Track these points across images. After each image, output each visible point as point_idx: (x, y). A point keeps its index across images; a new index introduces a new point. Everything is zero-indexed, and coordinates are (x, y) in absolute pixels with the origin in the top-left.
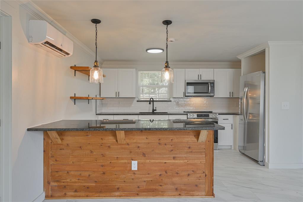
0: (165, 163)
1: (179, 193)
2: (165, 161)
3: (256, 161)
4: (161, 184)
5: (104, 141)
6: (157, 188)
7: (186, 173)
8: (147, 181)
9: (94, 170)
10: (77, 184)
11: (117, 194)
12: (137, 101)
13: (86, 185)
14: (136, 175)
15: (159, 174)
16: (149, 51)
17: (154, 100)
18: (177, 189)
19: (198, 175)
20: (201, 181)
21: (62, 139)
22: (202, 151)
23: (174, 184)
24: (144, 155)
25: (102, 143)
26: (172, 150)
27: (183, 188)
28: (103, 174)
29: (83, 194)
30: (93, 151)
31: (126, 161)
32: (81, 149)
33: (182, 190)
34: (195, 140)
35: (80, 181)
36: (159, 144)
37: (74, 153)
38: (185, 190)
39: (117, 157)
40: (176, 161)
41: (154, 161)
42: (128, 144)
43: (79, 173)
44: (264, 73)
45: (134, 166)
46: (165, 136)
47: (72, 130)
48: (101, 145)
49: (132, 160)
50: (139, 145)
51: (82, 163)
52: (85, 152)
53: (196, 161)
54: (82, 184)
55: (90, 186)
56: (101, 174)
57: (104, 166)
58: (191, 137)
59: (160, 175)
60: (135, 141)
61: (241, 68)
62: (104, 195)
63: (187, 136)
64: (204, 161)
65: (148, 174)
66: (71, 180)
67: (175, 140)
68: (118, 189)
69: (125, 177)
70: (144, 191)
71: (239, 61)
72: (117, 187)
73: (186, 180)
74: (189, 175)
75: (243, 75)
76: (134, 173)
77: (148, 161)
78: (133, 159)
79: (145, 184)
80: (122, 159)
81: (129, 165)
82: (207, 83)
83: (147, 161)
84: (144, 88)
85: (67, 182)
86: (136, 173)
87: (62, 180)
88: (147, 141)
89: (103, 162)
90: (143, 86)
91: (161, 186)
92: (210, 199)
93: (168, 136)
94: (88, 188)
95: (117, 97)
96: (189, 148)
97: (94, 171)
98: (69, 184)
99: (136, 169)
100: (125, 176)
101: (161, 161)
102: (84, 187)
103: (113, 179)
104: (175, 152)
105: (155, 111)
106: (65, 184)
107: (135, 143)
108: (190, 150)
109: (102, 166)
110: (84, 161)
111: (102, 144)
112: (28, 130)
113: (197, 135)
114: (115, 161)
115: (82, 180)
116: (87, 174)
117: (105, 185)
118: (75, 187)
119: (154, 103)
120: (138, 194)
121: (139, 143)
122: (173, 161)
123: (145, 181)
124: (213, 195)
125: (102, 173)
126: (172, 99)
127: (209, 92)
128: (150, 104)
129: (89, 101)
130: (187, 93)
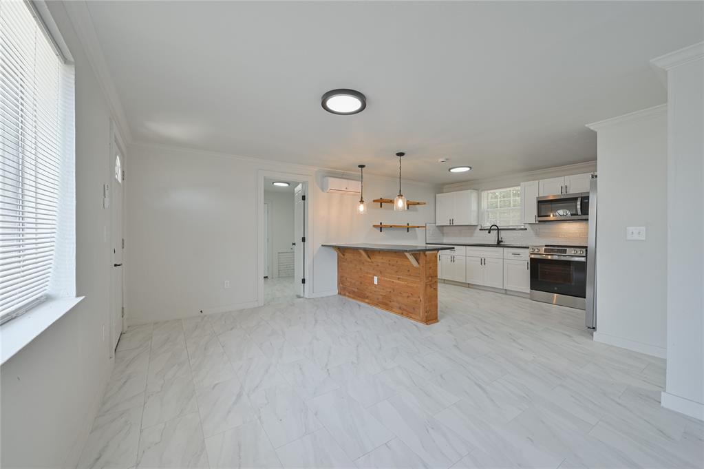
0: (393, 282)
4: (391, 300)
9: (357, 280)
11: (367, 301)
12: (480, 230)
13: (353, 290)
14: (376, 289)
15: (389, 291)
16: (452, 171)
17: (499, 228)
18: (400, 308)
19: (415, 299)
21: (344, 255)
22: (417, 275)
23: (398, 302)
24: (381, 272)
27: (405, 308)
28: (361, 283)
31: (371, 276)
33: (404, 310)
36: (389, 264)
38: (406, 311)
39: (367, 272)
40: (400, 282)
41: (387, 279)
42: (372, 262)
43: (351, 280)
45: (376, 281)
49: (374, 275)
51: (352, 273)
55: (355, 291)
57: (361, 278)
60: (376, 260)
65: (384, 289)
66: (347, 284)
67: (399, 263)
68: (367, 297)
70: (381, 303)
72: (367, 295)
73: (406, 301)
74: (408, 297)
81: (373, 279)
82: (576, 199)
83: (383, 278)
86: (376, 287)
87: (344, 283)
88: (382, 261)
93: (395, 258)
95: (451, 225)
96: (409, 271)
98: (346, 287)
99: (377, 284)
100: (370, 288)
101: (390, 280)
103: (365, 289)
105: (501, 243)
112: (322, 246)
114: (366, 275)
115: (352, 286)
116: (354, 282)
117: (361, 292)
118: (349, 290)
120: (377, 305)
121: (378, 262)
122: (397, 281)
123: (382, 296)
124: (426, 322)
126: (527, 227)
127: (579, 213)
128: (489, 232)
129: (408, 229)
130: (539, 216)
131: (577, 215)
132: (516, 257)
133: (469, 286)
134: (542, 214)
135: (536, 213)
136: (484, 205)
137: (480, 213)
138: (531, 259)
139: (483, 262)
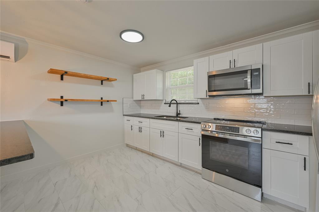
12: (165, 104)
82: (246, 72)
105: (179, 116)
119: (178, 105)
126: (199, 101)
127: (249, 86)
128: (170, 106)
129: (102, 103)
130: (209, 91)
131: (247, 89)
132: (189, 132)
133: (153, 155)
134: (213, 89)
135: (207, 88)
136: (168, 84)
137: (164, 90)
138: (203, 136)
139: (162, 134)
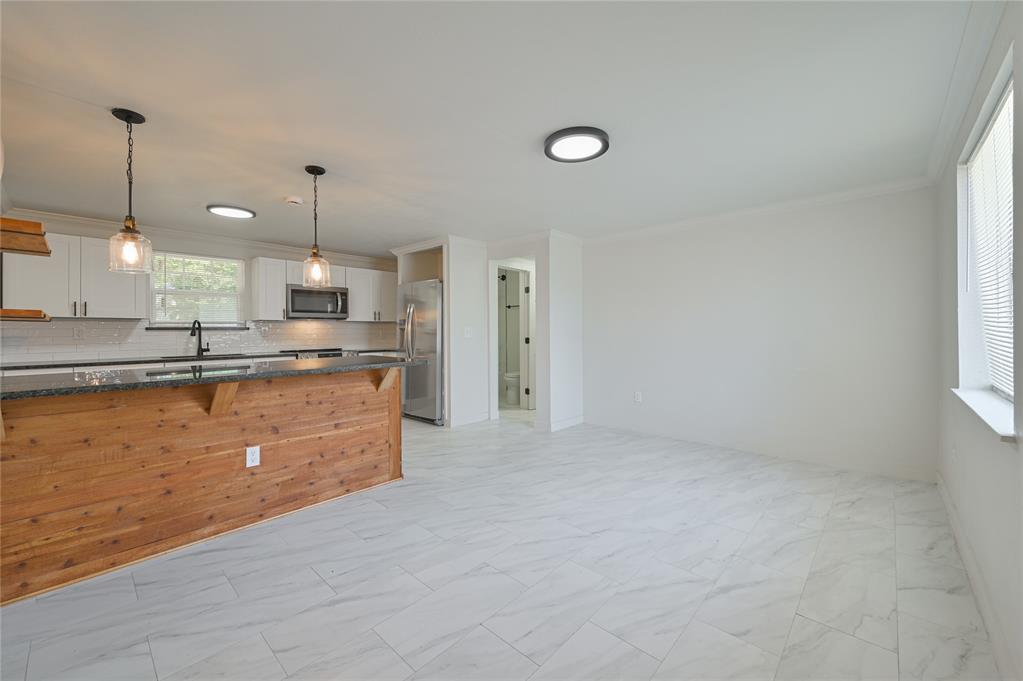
0: (320, 438)
1: (346, 487)
2: (318, 436)
3: (431, 422)
4: (312, 481)
5: (166, 416)
6: (303, 490)
7: (359, 449)
8: (282, 482)
9: (136, 491)
10: (71, 545)
11: (209, 529)
12: (147, 329)
13: (108, 538)
14: (258, 476)
15: (309, 461)
16: (214, 211)
17: (202, 325)
18: (342, 482)
19: (378, 449)
20: (382, 457)
22: (383, 405)
23: (336, 474)
24: (276, 430)
25: (162, 421)
26: (333, 412)
27: (353, 476)
28: (165, 494)
29: (99, 562)
30: (132, 444)
31: (233, 451)
32: (89, 445)
33: (351, 481)
34: (373, 388)
35: (84, 532)
36: (308, 403)
37: (60, 461)
38: (357, 480)
39: (208, 448)
40: (342, 431)
41: (297, 438)
42: (236, 413)
43: (84, 510)
44: (442, 282)
45: (253, 457)
46: (320, 387)
47: (95, 391)
48: (160, 426)
49: (247, 445)
50: (265, 412)
51: (94, 481)
52: (102, 453)
53: (374, 425)
54: (92, 539)
55: (123, 535)
56: (160, 496)
57: (169, 475)
58: (366, 383)
59: (310, 464)
60: (252, 404)
61: (397, 271)
62: (170, 545)
63: (358, 384)
64: (386, 422)
65: (286, 467)
66: (47, 539)
67: (339, 393)
68: (211, 517)
69: (231, 487)
71: (395, 259)
72: (209, 514)
73: (357, 462)
75: (403, 282)
76: (252, 472)
77: (285, 441)
78: (248, 442)
79: (278, 489)
80: (221, 448)
81: (240, 458)
82: (335, 293)
83: (282, 442)
84: (169, 297)
85: (32, 548)
86: (256, 471)
87: (9, 547)
88: (282, 401)
89: (164, 466)
90: (165, 292)
91: (311, 484)
92: (398, 482)
93: (324, 387)
94: (115, 542)
95: (78, 316)
96: (363, 403)
97: (134, 495)
98: (37, 552)
99: (258, 463)
100: (228, 485)
101: (313, 436)
102: (102, 542)
103: (196, 500)
104: (339, 414)
105: (205, 354)
106: (22, 557)
107: (254, 408)
108: (365, 408)
109: (163, 476)
110: (103, 476)
111: (162, 424)
113: (377, 379)
114: (201, 457)
115: (95, 527)
116: (111, 507)
117: (171, 519)
118: (65, 554)
119: (203, 333)
120: (261, 516)
121: (264, 407)
122: (335, 432)
123: (278, 485)
124: (401, 476)
125: (164, 492)
126: (250, 325)
127: (339, 310)
134: (296, 308)
